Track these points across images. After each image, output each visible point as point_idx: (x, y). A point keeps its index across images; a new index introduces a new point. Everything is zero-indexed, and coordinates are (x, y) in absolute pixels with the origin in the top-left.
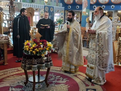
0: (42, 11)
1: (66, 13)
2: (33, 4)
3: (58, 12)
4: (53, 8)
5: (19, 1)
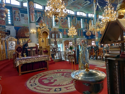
0: (74, 41)
1: (88, 41)
2: (68, 38)
5: (61, 38)
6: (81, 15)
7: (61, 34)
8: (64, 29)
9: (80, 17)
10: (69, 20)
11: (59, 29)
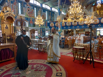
0: (39, 30)
2: (34, 27)
3: (47, 31)
4: (45, 29)
5: (27, 26)
6: (46, 7)
7: (27, 22)
8: (30, 19)
9: (45, 9)
10: (35, 10)
11: (26, 18)
